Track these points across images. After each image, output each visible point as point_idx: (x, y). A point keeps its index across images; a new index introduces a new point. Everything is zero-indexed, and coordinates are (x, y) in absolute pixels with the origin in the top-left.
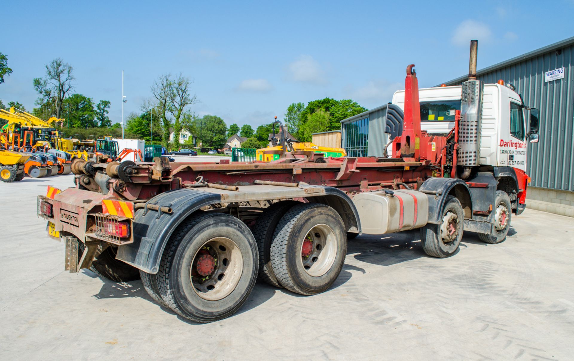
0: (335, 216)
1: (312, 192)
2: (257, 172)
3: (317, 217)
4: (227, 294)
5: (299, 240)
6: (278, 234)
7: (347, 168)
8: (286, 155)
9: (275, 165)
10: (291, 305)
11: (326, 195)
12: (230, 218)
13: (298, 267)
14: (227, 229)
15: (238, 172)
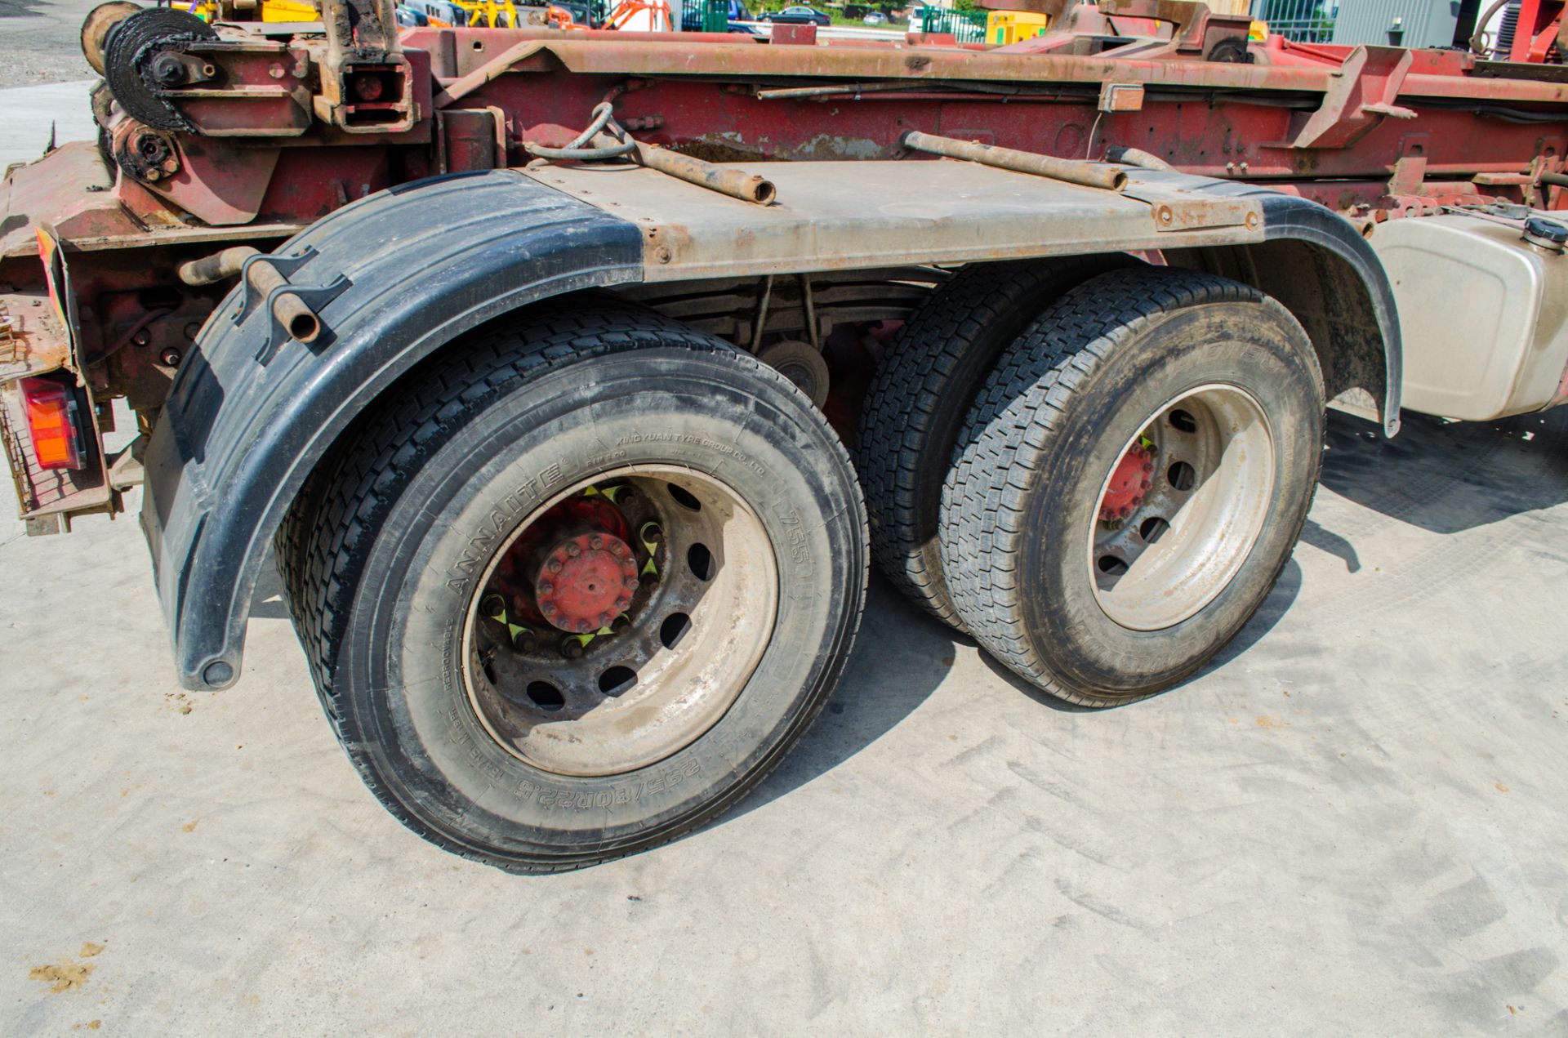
0: (1288, 347)
1: (1195, 224)
2: (919, 89)
3: (1198, 355)
4: (683, 736)
5: (1094, 466)
6: (986, 424)
7: (1356, 96)
8: (1074, 20)
9: (1016, 58)
10: (1012, 765)
11: (1267, 242)
12: (710, 360)
13: (1068, 594)
14: (686, 422)
15: (818, 90)
